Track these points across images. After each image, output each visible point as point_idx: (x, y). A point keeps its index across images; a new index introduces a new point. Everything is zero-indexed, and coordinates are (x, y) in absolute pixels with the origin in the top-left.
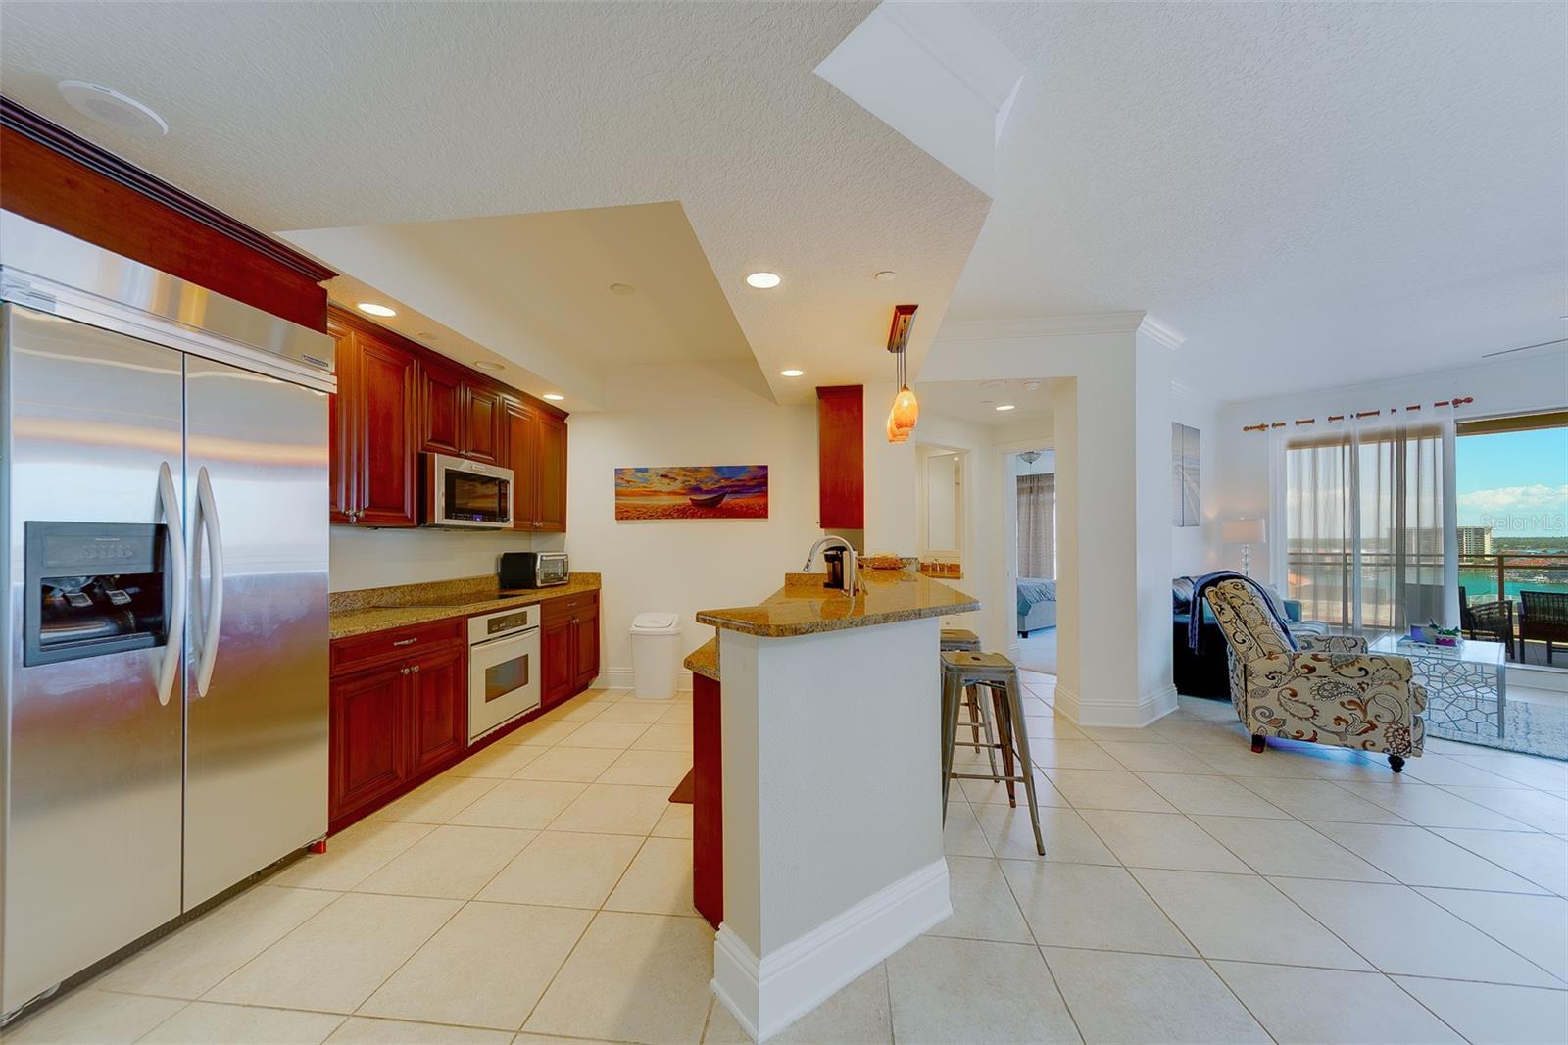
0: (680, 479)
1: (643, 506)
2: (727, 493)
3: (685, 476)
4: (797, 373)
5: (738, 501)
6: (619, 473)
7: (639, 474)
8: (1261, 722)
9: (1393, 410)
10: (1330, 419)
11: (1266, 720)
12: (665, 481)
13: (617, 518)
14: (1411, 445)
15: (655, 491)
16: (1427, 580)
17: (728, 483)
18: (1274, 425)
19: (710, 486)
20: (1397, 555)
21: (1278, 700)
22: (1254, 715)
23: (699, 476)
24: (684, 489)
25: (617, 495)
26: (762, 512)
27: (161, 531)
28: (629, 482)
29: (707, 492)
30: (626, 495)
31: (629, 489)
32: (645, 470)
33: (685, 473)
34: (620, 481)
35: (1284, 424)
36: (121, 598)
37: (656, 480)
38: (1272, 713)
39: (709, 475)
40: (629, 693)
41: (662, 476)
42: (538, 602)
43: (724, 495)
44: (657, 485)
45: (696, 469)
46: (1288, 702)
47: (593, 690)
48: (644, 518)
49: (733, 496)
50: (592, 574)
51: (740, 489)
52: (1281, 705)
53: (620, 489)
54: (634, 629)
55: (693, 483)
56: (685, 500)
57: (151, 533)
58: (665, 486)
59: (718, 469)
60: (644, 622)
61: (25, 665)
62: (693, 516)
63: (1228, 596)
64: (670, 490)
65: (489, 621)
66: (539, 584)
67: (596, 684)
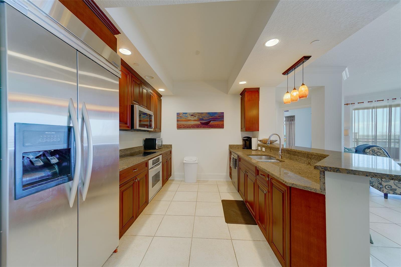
0: (197, 116)
1: (186, 124)
2: (211, 120)
3: (198, 115)
4: (245, 82)
5: (215, 123)
6: (178, 114)
7: (184, 115)
8: (388, 190)
9: (388, 100)
10: (368, 102)
11: (389, 189)
12: (193, 117)
13: (177, 128)
14: (393, 109)
15: (189, 120)
16: (397, 146)
17: (212, 118)
18: (351, 104)
19: (206, 118)
20: (389, 139)
21: (394, 183)
22: (385, 187)
23: (203, 115)
24: (198, 119)
25: (177, 121)
26: (222, 126)
27: (70, 129)
28: (181, 117)
29: (205, 120)
30: (180, 121)
31: (181, 119)
32: (186, 113)
33: (198, 114)
34: (178, 117)
35: (354, 103)
36: (54, 160)
37: (189, 116)
38: (391, 187)
39: (206, 115)
40: (182, 181)
41: (191, 115)
42: (161, 154)
43: (210, 121)
44: (190, 118)
45: (202, 113)
46: (397, 184)
47: (170, 180)
48: (186, 128)
49: (214, 121)
50: (169, 145)
51: (215, 119)
52: (395, 184)
53: (178, 119)
54: (185, 162)
55: (201, 117)
56: (199, 123)
57: (66, 130)
58: (192, 118)
59: (209, 113)
60: (187, 159)
61: (15, 199)
62: (201, 127)
63: (376, 152)
64: (193, 119)
65: (153, 161)
66: (157, 148)
67: (171, 178)
